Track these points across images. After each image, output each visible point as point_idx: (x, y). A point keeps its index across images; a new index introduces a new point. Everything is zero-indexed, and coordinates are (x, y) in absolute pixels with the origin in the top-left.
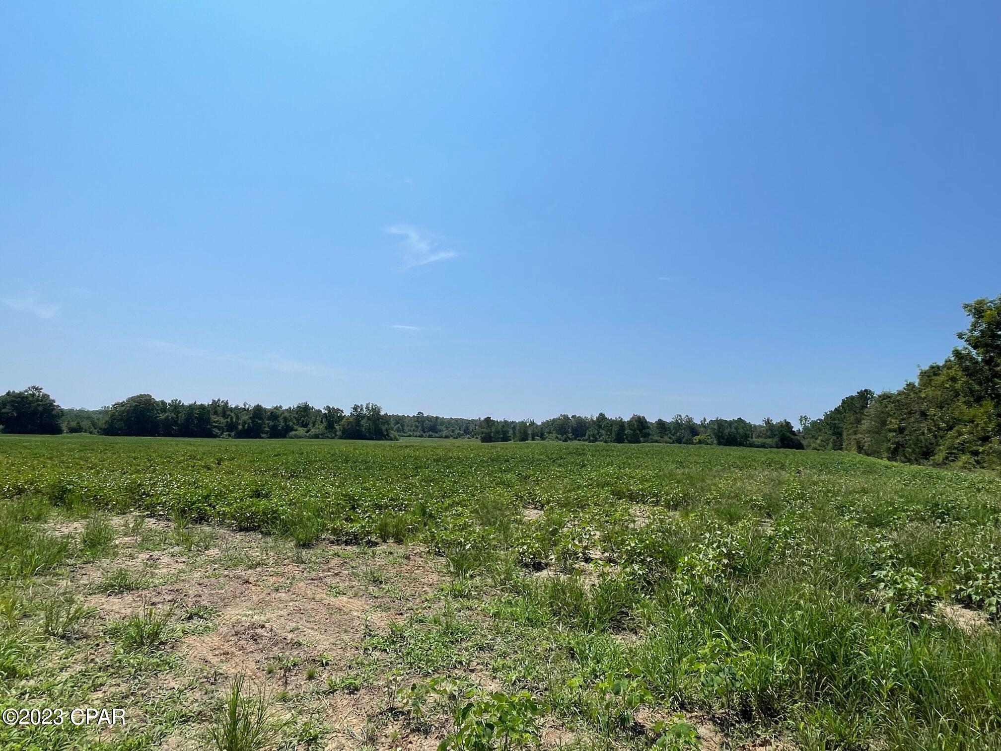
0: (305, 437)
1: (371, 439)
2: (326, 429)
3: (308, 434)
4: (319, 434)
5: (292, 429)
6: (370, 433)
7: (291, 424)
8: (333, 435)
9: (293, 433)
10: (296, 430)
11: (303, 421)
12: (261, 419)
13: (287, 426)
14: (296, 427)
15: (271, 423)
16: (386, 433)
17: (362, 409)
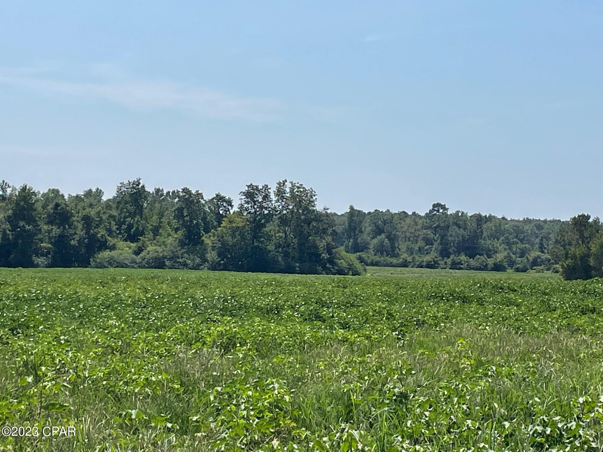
0: (133, 264)
1: (290, 270)
2: (182, 244)
3: (138, 259)
4: (164, 257)
5: (104, 246)
6: (286, 255)
7: (101, 232)
8: (198, 260)
9: (106, 254)
10: (113, 248)
11: (130, 226)
12: (31, 220)
13: (92, 238)
14: (111, 241)
15: (56, 231)
16: (325, 256)
17: (266, 197)
